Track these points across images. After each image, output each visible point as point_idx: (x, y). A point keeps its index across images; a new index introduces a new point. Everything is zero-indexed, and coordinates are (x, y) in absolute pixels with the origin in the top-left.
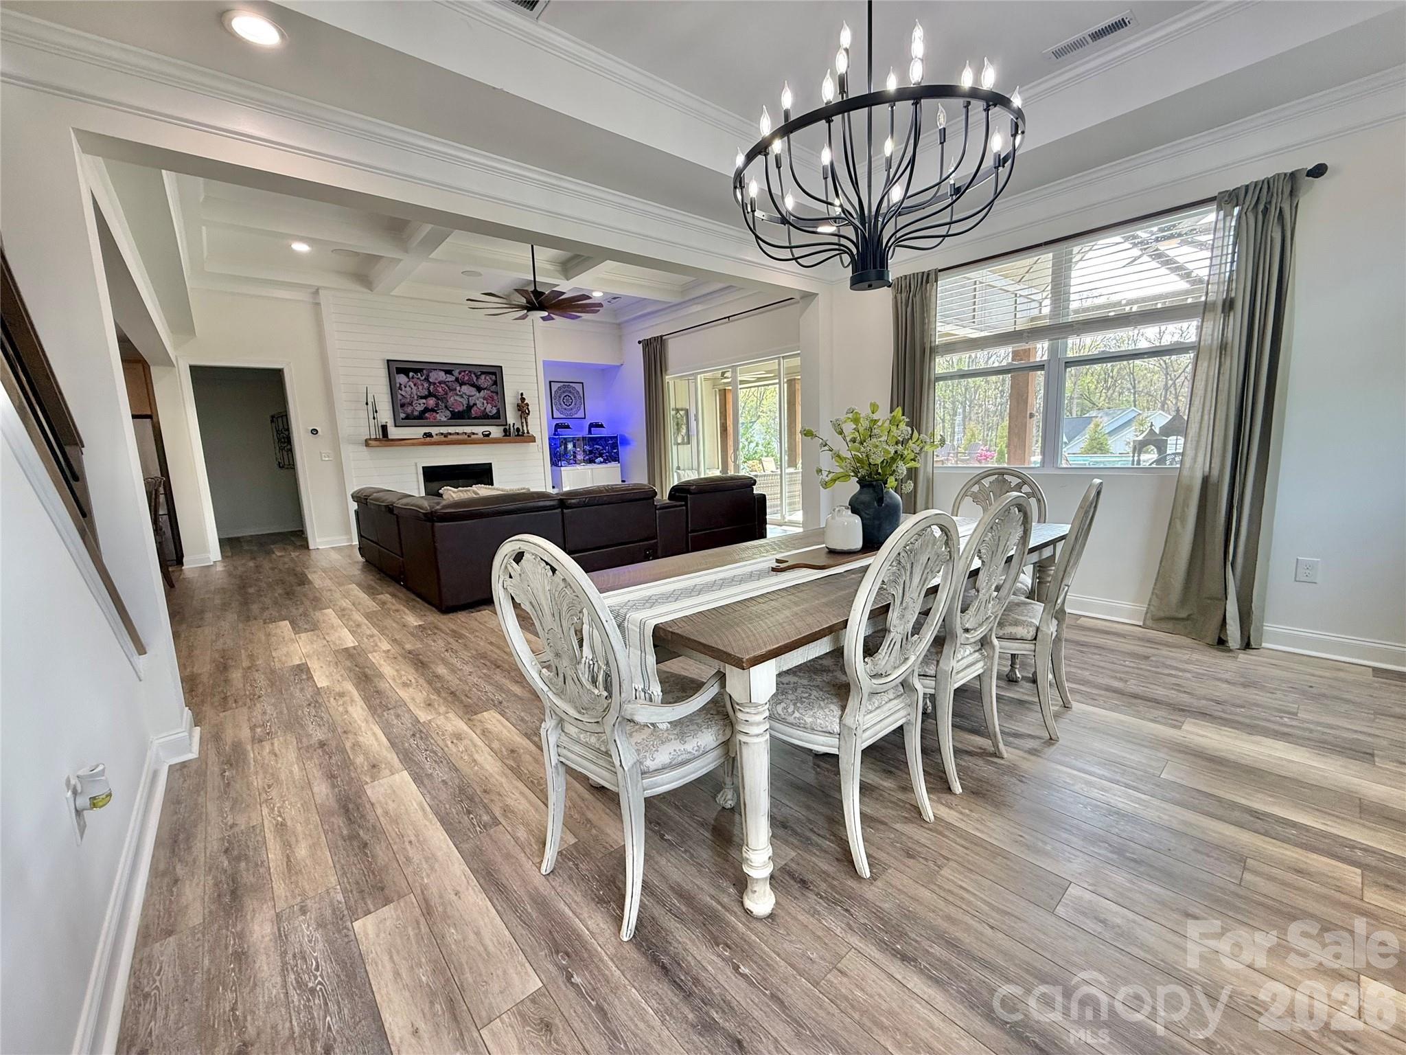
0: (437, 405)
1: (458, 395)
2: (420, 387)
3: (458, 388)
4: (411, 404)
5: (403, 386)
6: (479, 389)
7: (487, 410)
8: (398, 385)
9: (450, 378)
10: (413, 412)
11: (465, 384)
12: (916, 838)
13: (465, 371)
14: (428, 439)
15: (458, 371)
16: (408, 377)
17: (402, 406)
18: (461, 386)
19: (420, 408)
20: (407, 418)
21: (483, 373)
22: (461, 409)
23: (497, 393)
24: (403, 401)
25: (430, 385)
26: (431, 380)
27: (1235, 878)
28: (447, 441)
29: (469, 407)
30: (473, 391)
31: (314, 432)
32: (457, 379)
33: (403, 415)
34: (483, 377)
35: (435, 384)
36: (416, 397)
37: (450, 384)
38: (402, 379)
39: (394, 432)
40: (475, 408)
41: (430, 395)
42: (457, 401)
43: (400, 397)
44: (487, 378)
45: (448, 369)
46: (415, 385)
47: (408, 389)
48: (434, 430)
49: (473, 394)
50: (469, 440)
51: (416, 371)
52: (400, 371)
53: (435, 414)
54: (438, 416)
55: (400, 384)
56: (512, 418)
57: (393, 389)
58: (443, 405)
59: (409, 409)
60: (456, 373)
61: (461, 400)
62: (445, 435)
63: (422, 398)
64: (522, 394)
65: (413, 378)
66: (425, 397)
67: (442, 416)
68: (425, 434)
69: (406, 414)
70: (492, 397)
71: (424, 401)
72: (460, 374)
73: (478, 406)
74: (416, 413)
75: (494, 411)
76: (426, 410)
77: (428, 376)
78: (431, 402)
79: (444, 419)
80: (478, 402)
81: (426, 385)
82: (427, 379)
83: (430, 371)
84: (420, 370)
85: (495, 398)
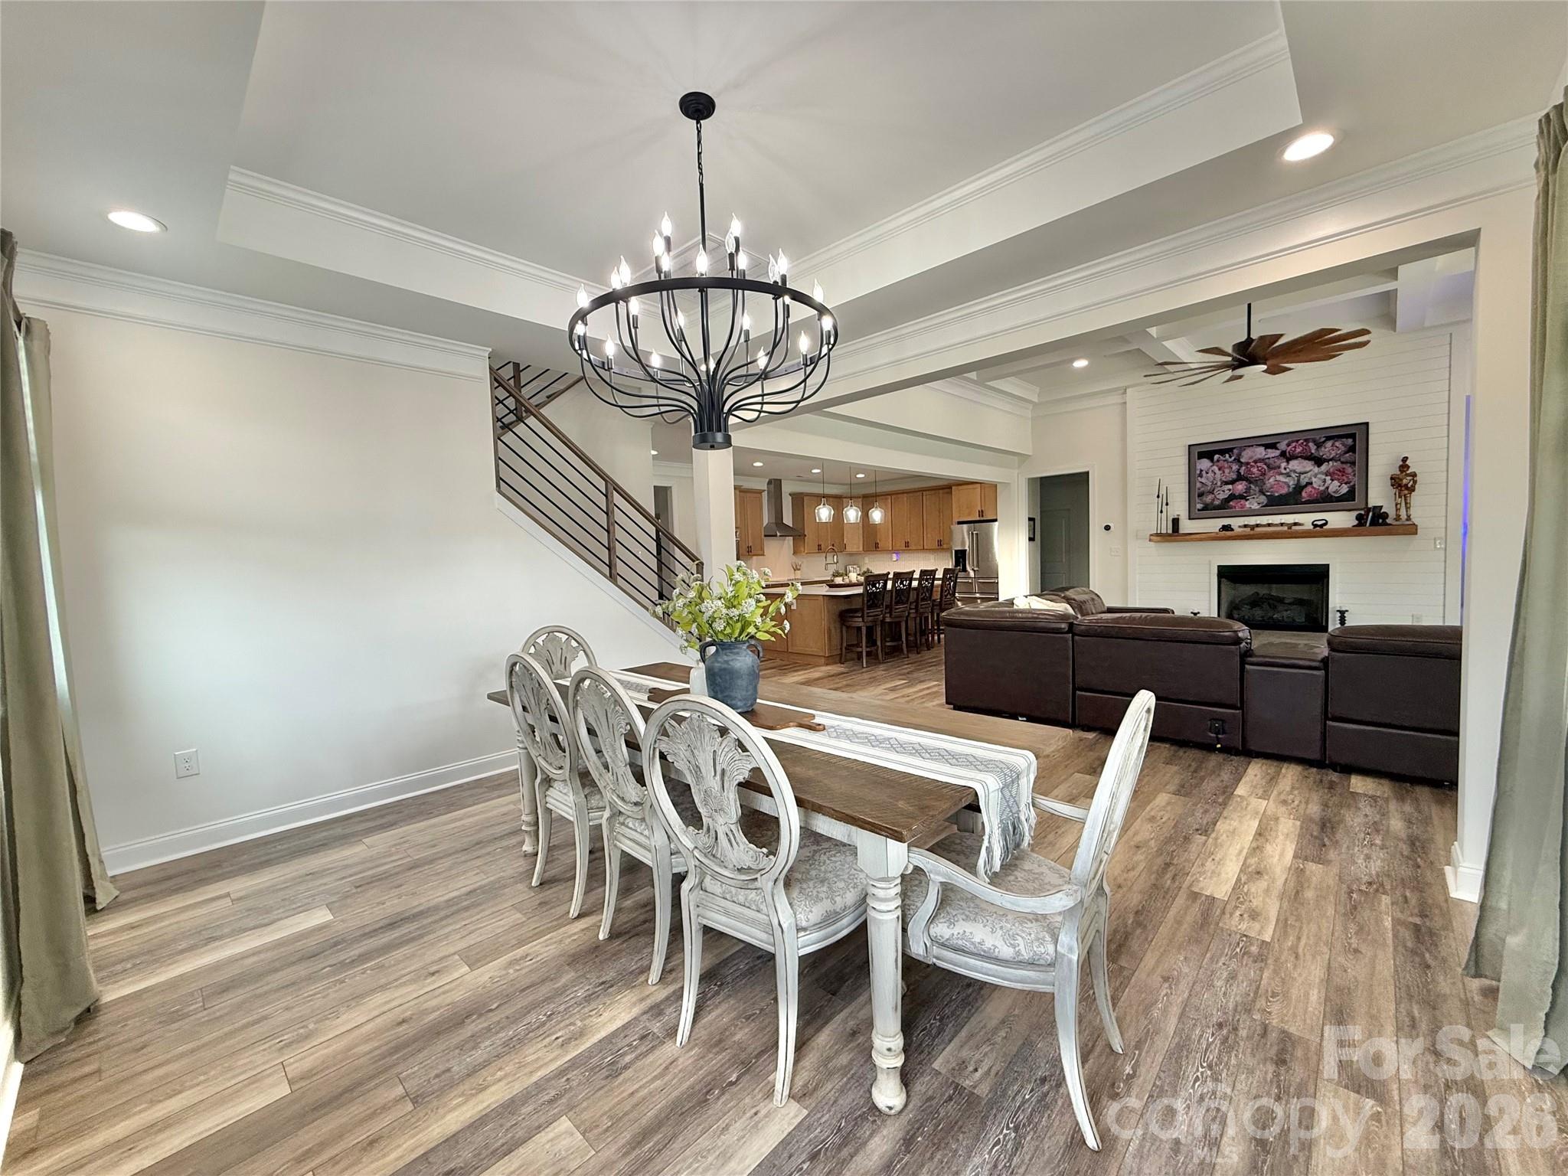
0: (1248, 490)
1: (1282, 474)
2: (1227, 471)
3: (1284, 465)
4: (1212, 492)
5: (1204, 473)
6: (1319, 461)
7: (1330, 490)
8: (1198, 472)
9: (1273, 453)
10: (1213, 500)
11: (1295, 458)
12: (558, 908)
13: (1297, 441)
14: (1229, 533)
15: (1286, 442)
16: (1212, 460)
17: (1201, 495)
18: (1288, 462)
19: (1222, 496)
20: (1205, 508)
21: (1328, 438)
22: (1284, 491)
23: (1353, 463)
24: (1202, 489)
25: (1241, 467)
26: (1242, 460)
27: (405, 1079)
28: (1253, 534)
29: (1299, 488)
30: (1308, 465)
31: (1107, 528)
32: (1283, 454)
33: (1199, 506)
34: (1329, 444)
35: (1248, 463)
36: (1219, 484)
37: (1271, 461)
38: (1205, 464)
39: (1187, 526)
40: (1309, 489)
41: (1240, 478)
42: (1280, 482)
43: (1198, 485)
44: (1337, 444)
45: (1270, 442)
46: (1219, 469)
47: (1211, 474)
48: (1236, 523)
49: (1308, 469)
50: (1291, 533)
51: (1222, 452)
52: (1202, 455)
53: (1243, 501)
54: (1247, 503)
55: (1201, 471)
56: (1379, 495)
57: (1192, 475)
58: (1257, 489)
59: (1208, 499)
60: (1283, 446)
61: (1287, 480)
62: (1253, 527)
63: (1227, 483)
64: (1405, 459)
65: (1218, 461)
66: (1232, 482)
67: (1253, 504)
68: (1224, 526)
69: (1203, 504)
70: (1342, 471)
71: (1230, 487)
72: (1288, 445)
73: (1315, 485)
74: (1217, 502)
75: (1345, 489)
76: (1232, 497)
77: (1239, 455)
78: (1240, 487)
79: (1255, 506)
80: (1314, 480)
81: (1235, 467)
82: (1238, 460)
83: (1242, 449)
84: (1230, 451)
85: (1349, 470)
